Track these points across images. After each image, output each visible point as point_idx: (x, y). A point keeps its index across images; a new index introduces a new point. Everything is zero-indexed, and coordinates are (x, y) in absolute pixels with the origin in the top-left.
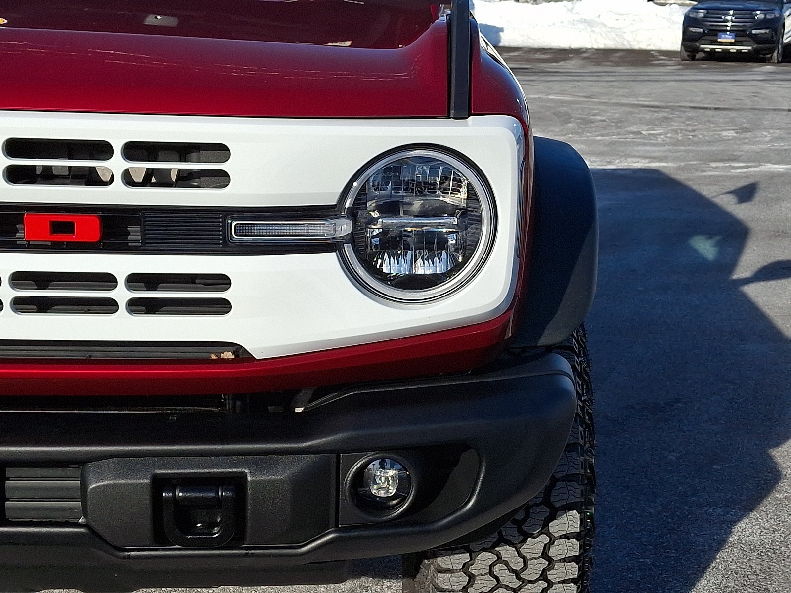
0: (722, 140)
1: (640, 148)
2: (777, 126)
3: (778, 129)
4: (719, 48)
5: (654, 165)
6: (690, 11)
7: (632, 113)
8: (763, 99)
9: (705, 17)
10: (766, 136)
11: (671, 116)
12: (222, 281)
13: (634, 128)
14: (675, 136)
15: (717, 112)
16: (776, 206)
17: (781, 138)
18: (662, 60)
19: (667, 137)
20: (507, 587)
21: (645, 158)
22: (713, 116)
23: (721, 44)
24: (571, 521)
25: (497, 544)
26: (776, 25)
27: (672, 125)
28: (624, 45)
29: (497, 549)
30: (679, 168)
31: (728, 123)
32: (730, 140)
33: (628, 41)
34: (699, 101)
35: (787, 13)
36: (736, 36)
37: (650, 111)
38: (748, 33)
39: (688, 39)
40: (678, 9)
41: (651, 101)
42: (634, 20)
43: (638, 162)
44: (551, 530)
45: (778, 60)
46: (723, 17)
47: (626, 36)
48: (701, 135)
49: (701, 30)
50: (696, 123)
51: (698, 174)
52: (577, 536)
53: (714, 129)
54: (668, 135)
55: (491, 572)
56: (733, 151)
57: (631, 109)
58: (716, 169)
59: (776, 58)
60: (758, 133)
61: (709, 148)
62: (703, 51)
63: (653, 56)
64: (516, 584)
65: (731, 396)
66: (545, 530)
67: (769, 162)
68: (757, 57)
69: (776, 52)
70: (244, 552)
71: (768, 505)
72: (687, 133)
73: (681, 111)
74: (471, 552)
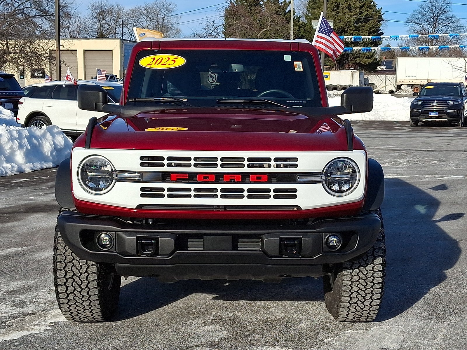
0: (431, 165)
1: (391, 169)
2: (458, 158)
3: (458, 160)
4: (430, 120)
5: (398, 177)
6: (414, 101)
7: (386, 153)
8: (453, 146)
9: (421, 104)
10: (452, 163)
11: (406, 154)
12: (295, 190)
13: (388, 160)
14: (408, 164)
15: (429, 152)
16: (454, 193)
17: (459, 164)
18: (400, 126)
19: (404, 164)
20: (362, 279)
21: (394, 174)
22: (426, 154)
23: (431, 117)
24: (379, 260)
25: (359, 267)
26: (460, 108)
27: (406, 159)
28: (380, 119)
29: (360, 268)
30: (411, 178)
31: (434, 157)
32: (434, 165)
33: (382, 116)
34: (420, 147)
35: (466, 101)
36: (438, 113)
37: (395, 152)
38: (445, 112)
39: (413, 115)
40: (408, 99)
41: (396, 148)
42: (384, 105)
43: (391, 175)
44: (374, 263)
45: (461, 125)
46: (431, 104)
47: (380, 114)
48: (421, 163)
49: (420, 111)
50: (418, 158)
51: (419, 180)
52: (381, 264)
53: (427, 160)
54: (405, 164)
55: (358, 275)
56: (436, 170)
57: (386, 152)
58: (427, 178)
59: (460, 124)
60: (448, 162)
61: (425, 169)
62: (422, 121)
63: (395, 124)
64: (365, 278)
65: (431, 256)
66: (372, 262)
67: (453, 175)
68: (451, 124)
69: (460, 121)
70: (299, 258)
71: (443, 284)
72: (414, 162)
73: (411, 152)
74: (352, 269)
